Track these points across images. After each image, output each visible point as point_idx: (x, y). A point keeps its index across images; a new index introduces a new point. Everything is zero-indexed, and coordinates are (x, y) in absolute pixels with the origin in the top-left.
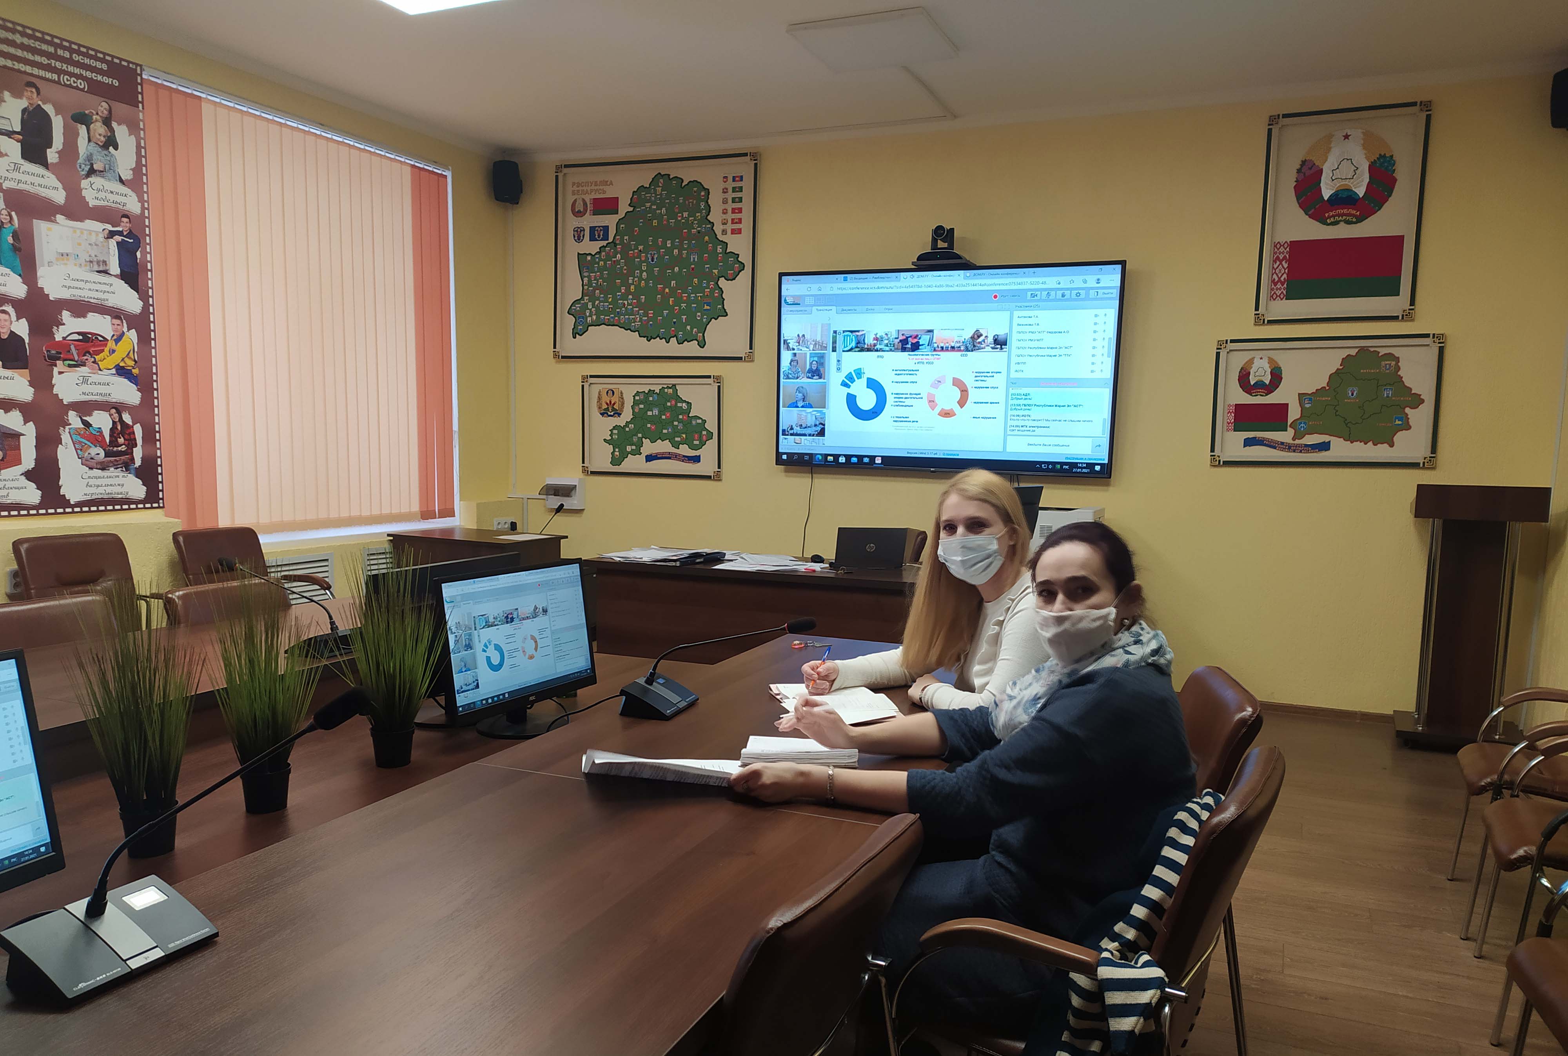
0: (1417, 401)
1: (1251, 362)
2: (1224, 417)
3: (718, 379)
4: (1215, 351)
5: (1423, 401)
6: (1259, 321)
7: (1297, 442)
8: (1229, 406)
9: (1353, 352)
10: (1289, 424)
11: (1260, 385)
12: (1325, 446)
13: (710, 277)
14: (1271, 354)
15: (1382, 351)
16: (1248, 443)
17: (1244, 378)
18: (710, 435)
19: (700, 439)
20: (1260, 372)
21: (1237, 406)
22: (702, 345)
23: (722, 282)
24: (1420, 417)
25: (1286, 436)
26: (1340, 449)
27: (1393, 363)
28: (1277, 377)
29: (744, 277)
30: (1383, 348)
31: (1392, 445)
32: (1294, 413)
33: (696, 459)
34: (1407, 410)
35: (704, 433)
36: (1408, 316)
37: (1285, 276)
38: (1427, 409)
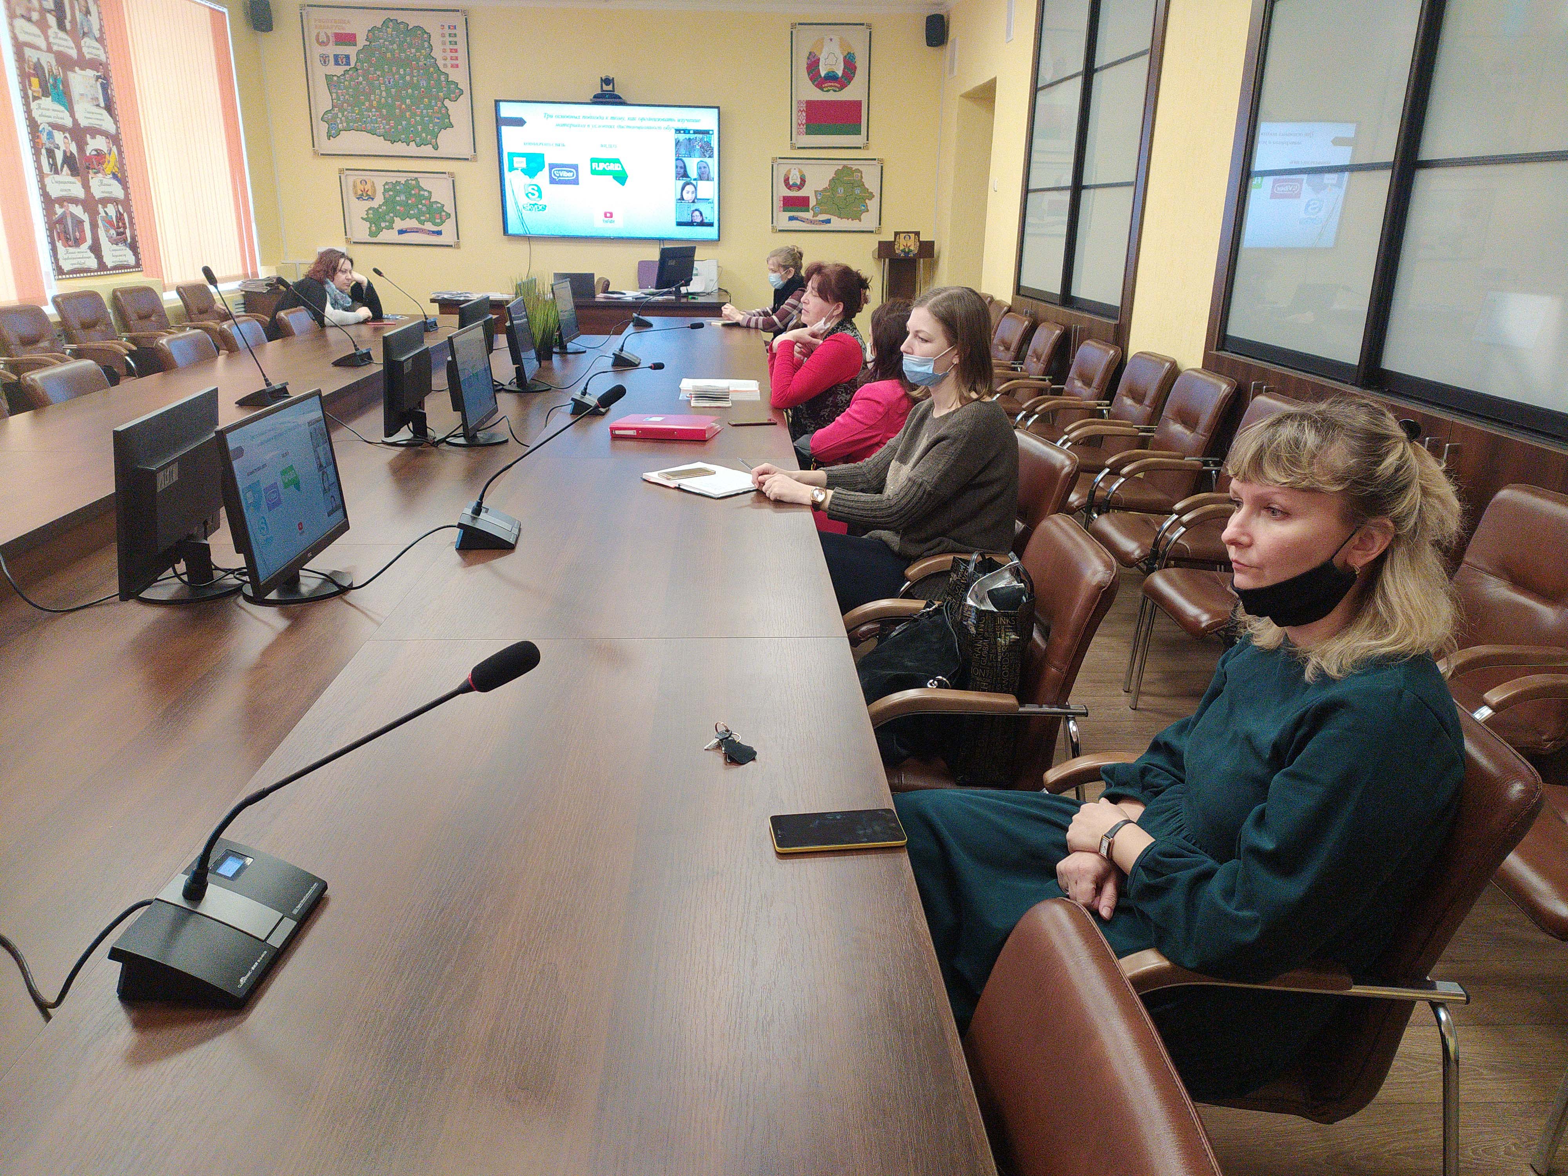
0: (871, 196)
1: (790, 171)
2: (778, 204)
3: (452, 175)
4: (771, 163)
5: (873, 196)
6: (793, 147)
7: (815, 218)
8: (780, 197)
9: (840, 167)
10: (810, 207)
11: (795, 185)
12: (828, 221)
13: (437, 98)
14: (799, 166)
15: (854, 168)
16: (791, 219)
17: (786, 180)
18: (448, 216)
19: (441, 218)
20: (795, 179)
21: (784, 197)
22: (436, 148)
23: (447, 102)
24: (873, 205)
25: (808, 215)
26: (837, 223)
27: (859, 174)
28: (803, 181)
29: (464, 100)
30: (855, 165)
31: (860, 221)
32: (813, 202)
33: (439, 233)
34: (867, 201)
35: (444, 214)
36: (866, 147)
37: (804, 121)
38: (876, 199)
